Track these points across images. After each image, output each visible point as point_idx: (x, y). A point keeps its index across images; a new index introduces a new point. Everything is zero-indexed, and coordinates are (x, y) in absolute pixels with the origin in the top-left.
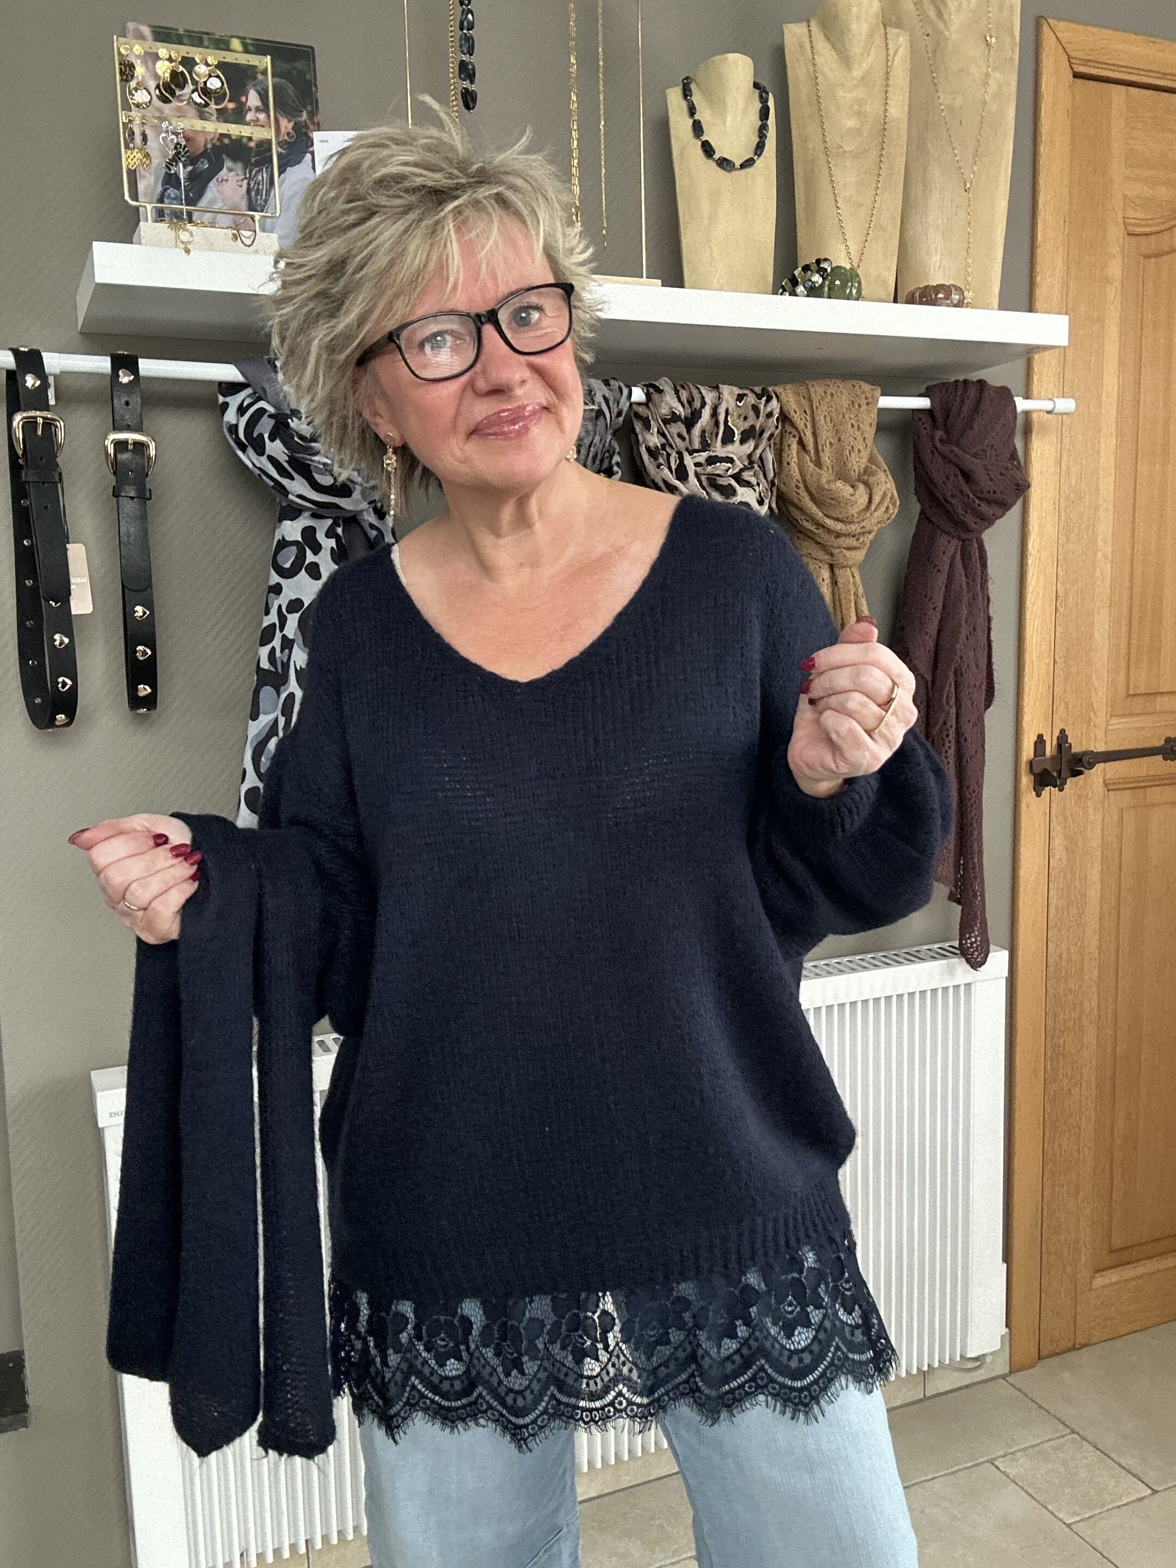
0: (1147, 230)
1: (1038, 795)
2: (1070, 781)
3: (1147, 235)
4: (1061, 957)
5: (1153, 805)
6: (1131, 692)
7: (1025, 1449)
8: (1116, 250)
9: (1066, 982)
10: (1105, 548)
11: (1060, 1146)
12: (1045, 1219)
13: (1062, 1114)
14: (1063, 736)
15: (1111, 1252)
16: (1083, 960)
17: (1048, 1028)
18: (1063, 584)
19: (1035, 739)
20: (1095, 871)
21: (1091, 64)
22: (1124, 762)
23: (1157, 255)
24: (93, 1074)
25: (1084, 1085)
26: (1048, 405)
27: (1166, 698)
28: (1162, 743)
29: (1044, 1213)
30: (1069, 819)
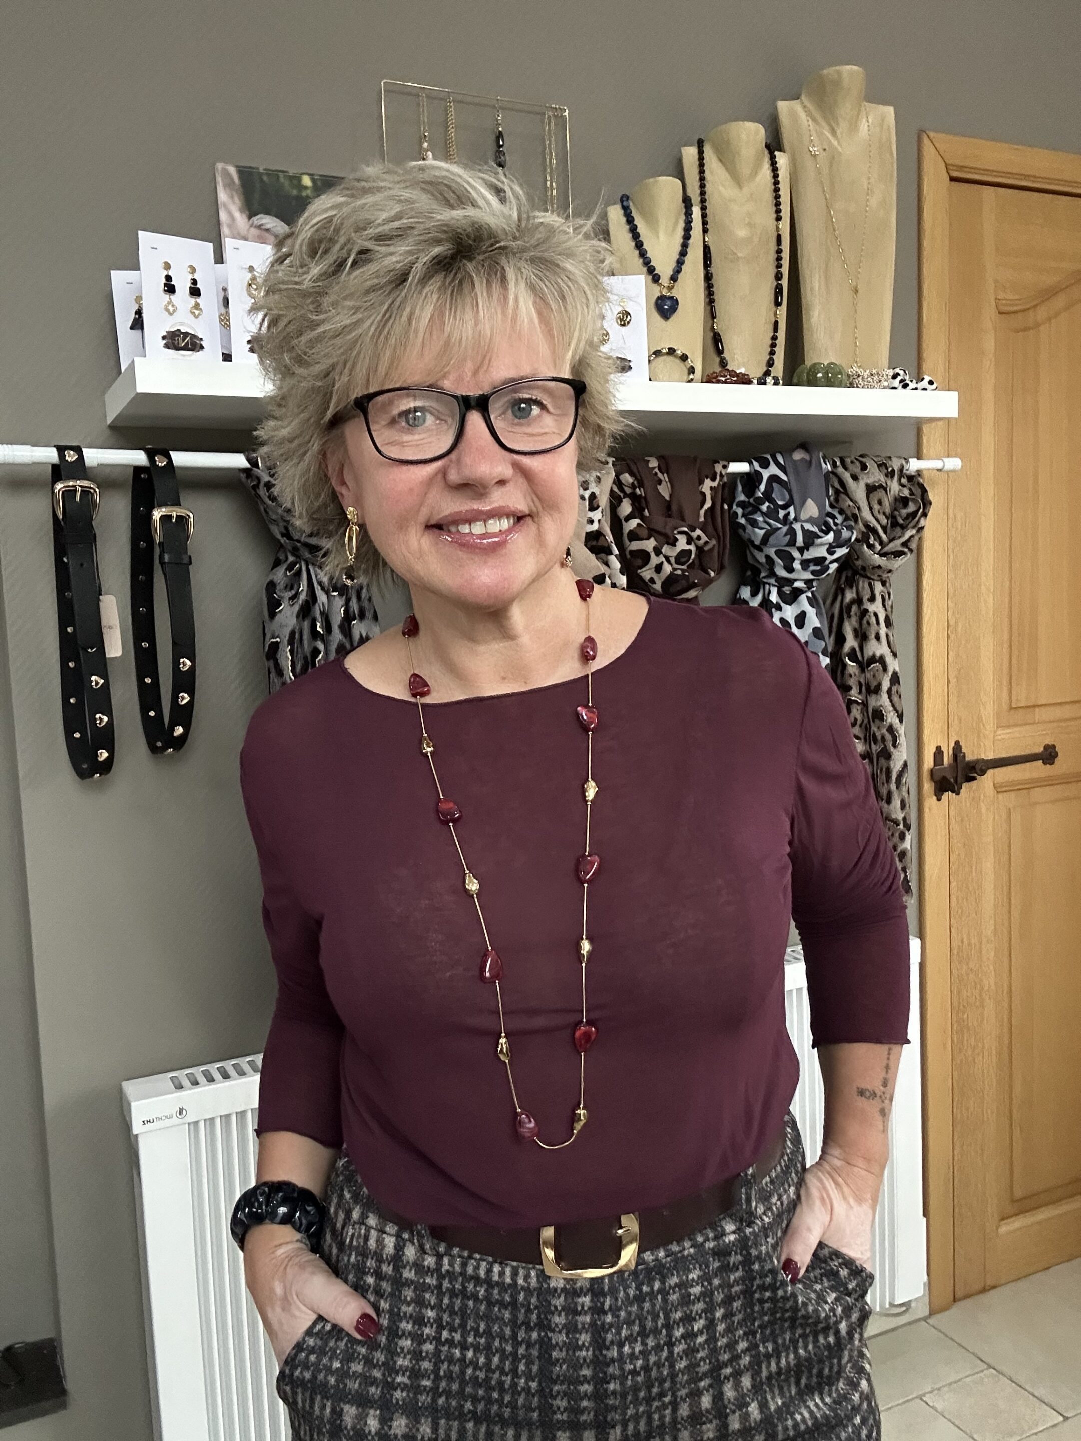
0: (1015, 308)
1: (939, 799)
2: (965, 786)
3: (1016, 312)
4: (962, 942)
5: (1036, 803)
6: (1014, 706)
7: (950, 1384)
8: (989, 326)
9: (968, 964)
10: (988, 582)
11: (967, 1109)
13: (967, 1081)
14: (958, 746)
15: (1013, 1201)
16: (981, 943)
17: (954, 1004)
18: (954, 613)
19: (935, 750)
20: (989, 865)
21: (968, 169)
22: (1011, 767)
23: (1025, 330)
24: (125, 1084)
25: (986, 1053)
26: (938, 464)
27: (1043, 710)
28: (1042, 749)
29: (956, 1170)
30: (966, 819)
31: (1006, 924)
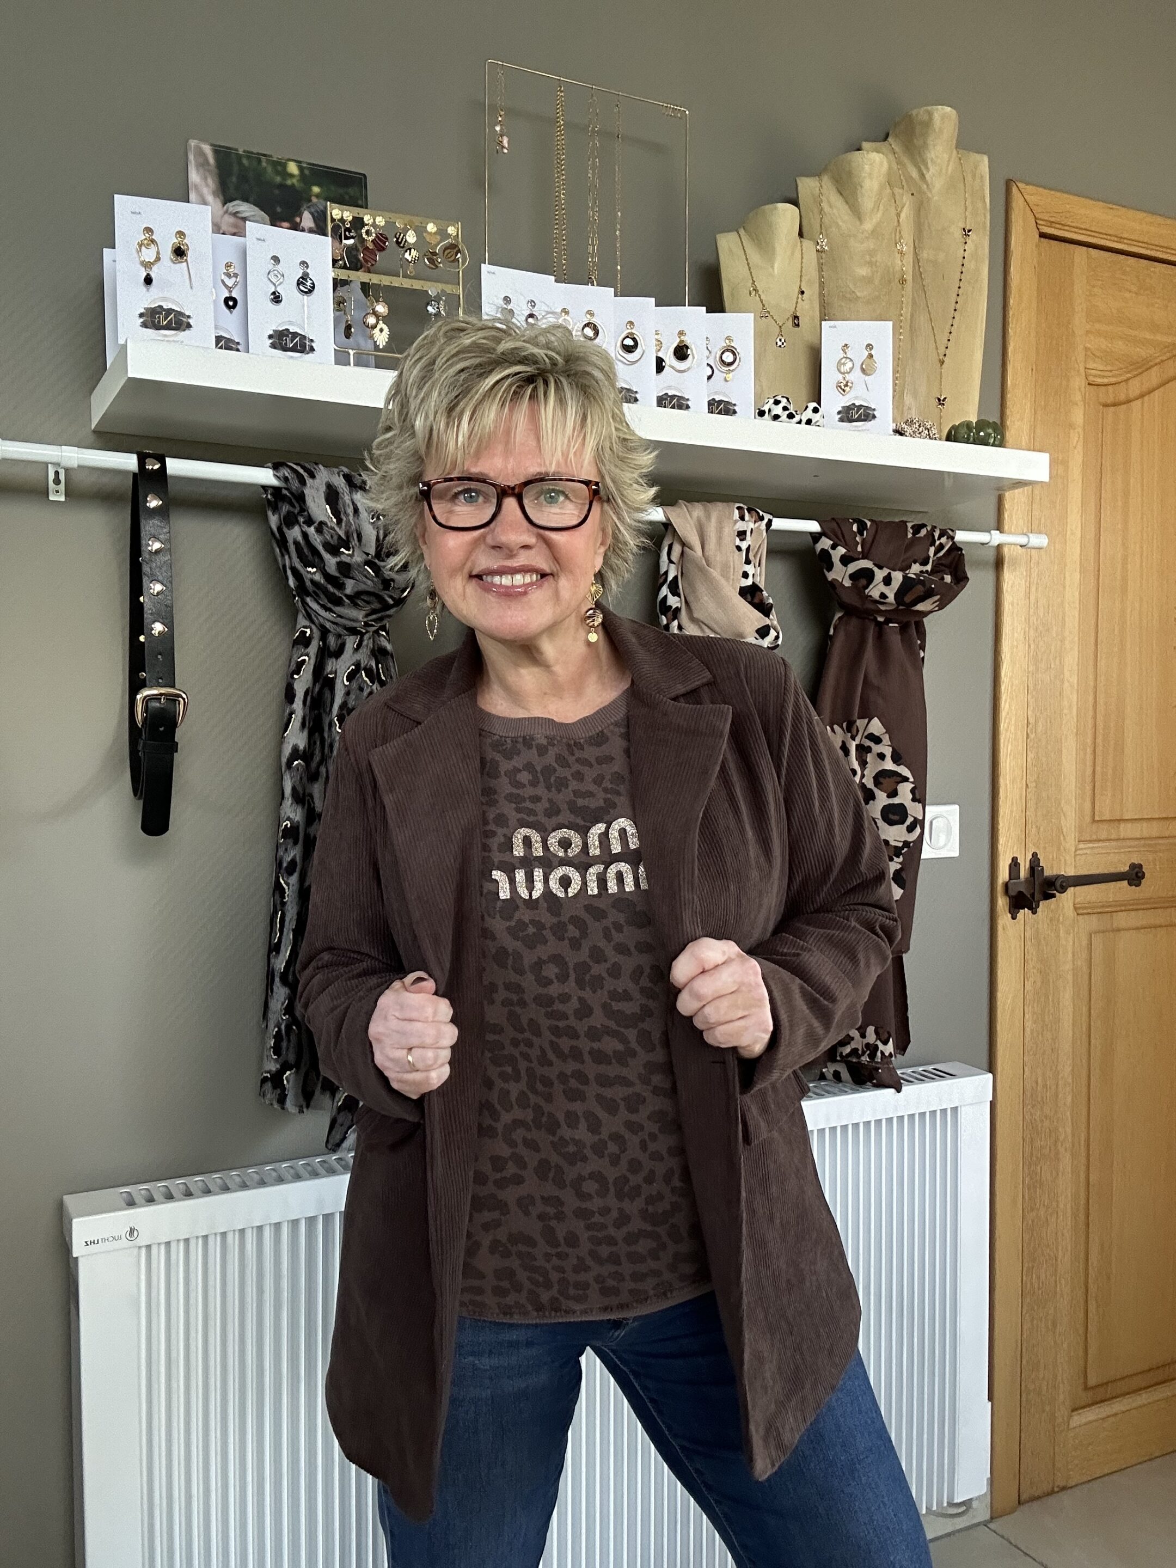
0: (1105, 381)
1: (1014, 918)
2: (1043, 904)
3: (1105, 385)
4: (1037, 1083)
5: (1119, 930)
6: (1097, 818)
8: (1078, 397)
9: (1042, 1108)
10: (1071, 678)
11: (1038, 1278)
12: (1024, 1356)
13: (1039, 1245)
14: (1035, 858)
15: (1086, 1388)
16: (1057, 1085)
18: (1033, 712)
19: (1010, 861)
20: (1067, 996)
21: (1057, 226)
22: (1091, 887)
23: (1114, 405)
24: (67, 1198)
25: (1060, 1214)
26: (1023, 540)
27: (1129, 825)
28: (1127, 868)
29: (1024, 1350)
30: (1043, 942)
31: (1085, 1065)
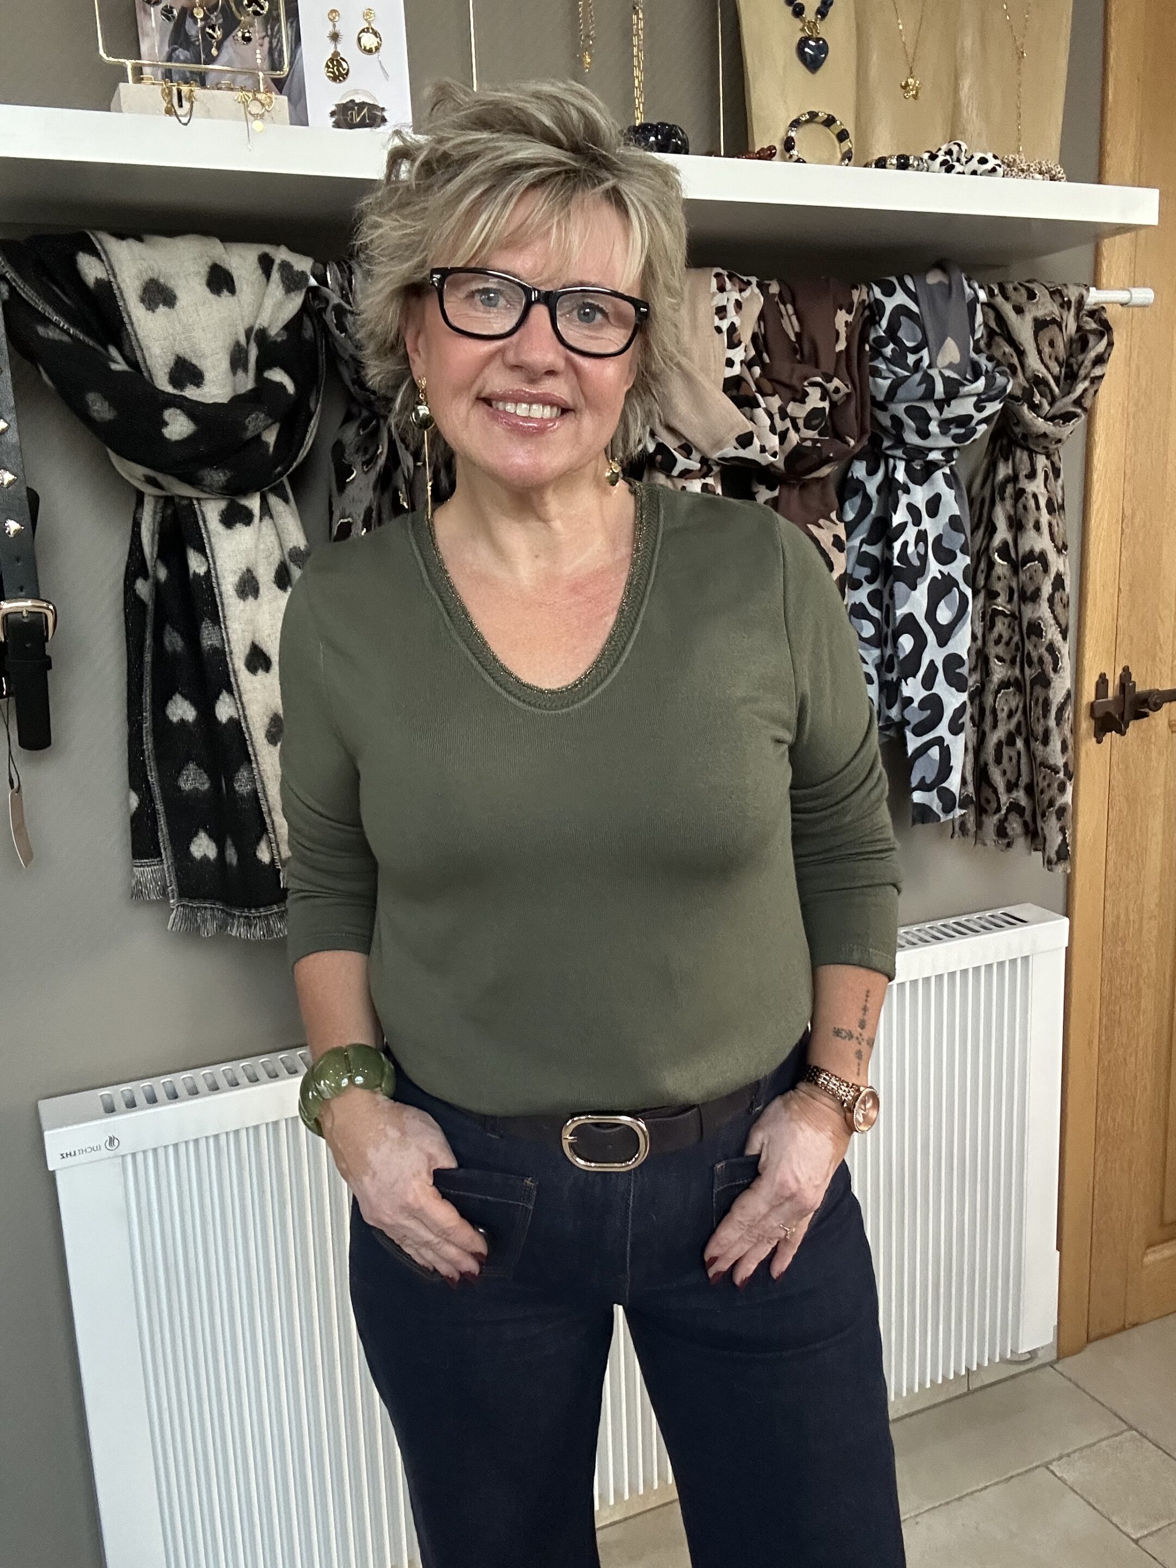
1: (1099, 742)
2: (1133, 724)
4: (1118, 918)
7: (1081, 1449)
9: (1124, 944)
11: (1114, 1120)
12: (1096, 1197)
13: (1116, 1085)
14: (1126, 673)
15: (1162, 1224)
16: (1141, 920)
18: (1130, 501)
19: (1096, 678)
20: (1156, 823)
24: (41, 1104)
25: (1140, 1053)
26: (1123, 296)
29: (1096, 1191)
30: (1132, 766)
